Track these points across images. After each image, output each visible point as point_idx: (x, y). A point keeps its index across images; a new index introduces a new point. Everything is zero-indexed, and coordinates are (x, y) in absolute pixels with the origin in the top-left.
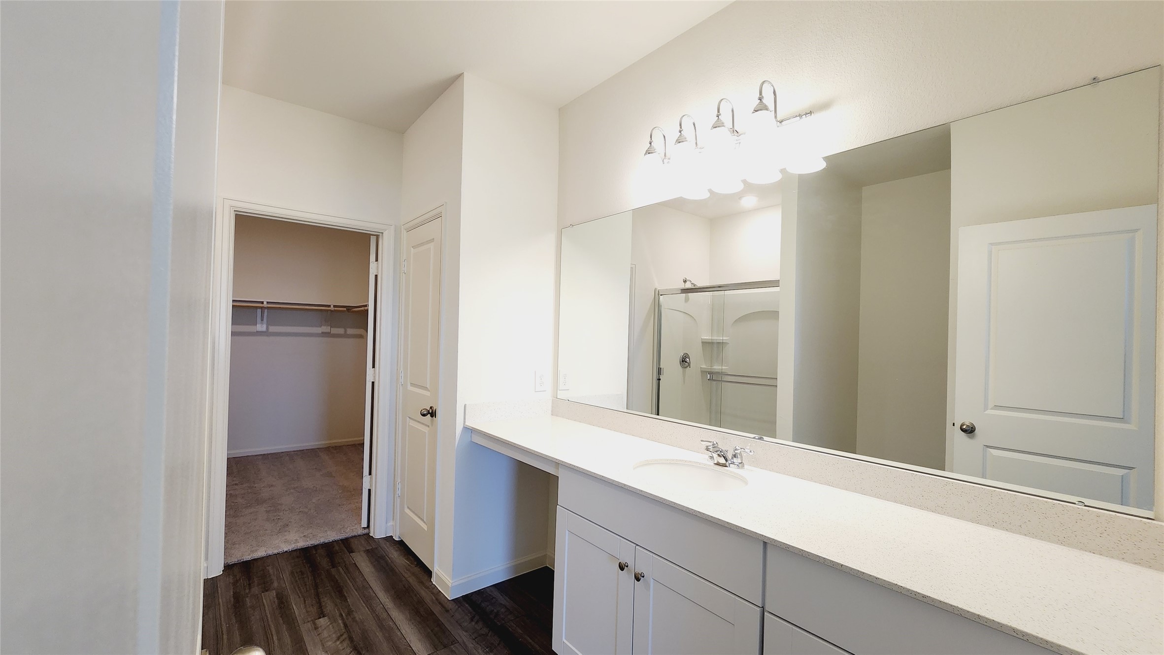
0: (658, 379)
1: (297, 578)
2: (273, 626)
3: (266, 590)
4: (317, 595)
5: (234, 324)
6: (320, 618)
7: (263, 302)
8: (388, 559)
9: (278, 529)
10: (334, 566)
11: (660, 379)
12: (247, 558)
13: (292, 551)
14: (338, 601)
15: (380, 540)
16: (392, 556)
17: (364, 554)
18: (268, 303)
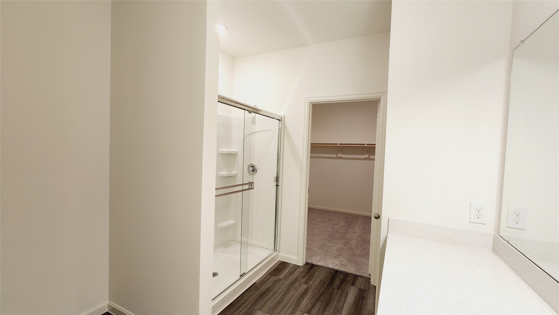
0: (278, 186)
1: (320, 285)
2: (291, 303)
3: (306, 283)
4: (318, 299)
5: (312, 153)
6: (307, 313)
7: (338, 144)
8: (365, 301)
9: (337, 255)
10: (338, 288)
11: (276, 185)
12: (315, 263)
13: (332, 269)
14: (321, 309)
15: (372, 286)
16: (369, 301)
17: (357, 290)
18: (340, 144)
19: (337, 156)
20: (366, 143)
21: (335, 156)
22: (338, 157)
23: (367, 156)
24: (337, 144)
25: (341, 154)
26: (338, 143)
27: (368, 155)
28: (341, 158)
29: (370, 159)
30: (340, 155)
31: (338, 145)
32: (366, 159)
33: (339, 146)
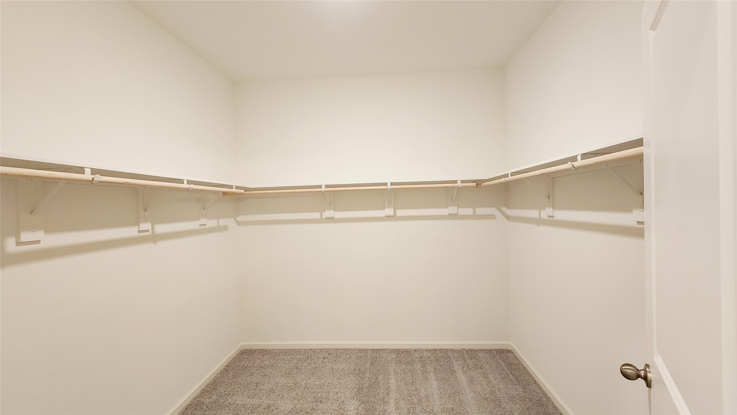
18: (327, 186)
19: (321, 215)
20: (389, 181)
21: (316, 215)
22: (324, 217)
23: (389, 211)
24: (320, 187)
25: (331, 209)
26: (323, 184)
27: (392, 210)
28: (331, 220)
29: (399, 217)
30: (329, 213)
31: (323, 189)
32: (388, 218)
33: (325, 191)
